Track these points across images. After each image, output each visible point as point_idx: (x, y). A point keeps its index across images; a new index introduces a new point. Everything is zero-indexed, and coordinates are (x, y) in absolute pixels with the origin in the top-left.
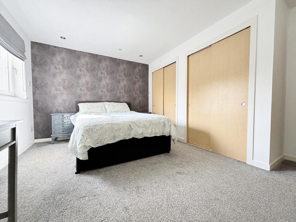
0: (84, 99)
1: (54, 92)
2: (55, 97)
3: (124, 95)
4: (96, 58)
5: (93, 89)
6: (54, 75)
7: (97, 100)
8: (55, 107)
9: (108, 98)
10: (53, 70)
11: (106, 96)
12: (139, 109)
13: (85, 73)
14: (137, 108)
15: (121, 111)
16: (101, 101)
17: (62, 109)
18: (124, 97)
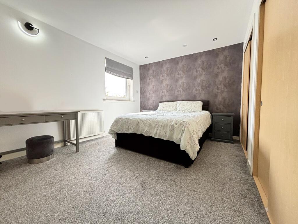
0: (165, 99)
1: (148, 95)
2: (149, 99)
3: (200, 92)
4: (174, 61)
5: (170, 90)
6: (149, 84)
7: (174, 100)
8: (149, 106)
9: (183, 97)
10: (148, 80)
11: (181, 95)
12: (222, 108)
13: (166, 78)
14: (218, 107)
15: (190, 110)
16: (177, 100)
17: (152, 107)
18: (200, 94)
